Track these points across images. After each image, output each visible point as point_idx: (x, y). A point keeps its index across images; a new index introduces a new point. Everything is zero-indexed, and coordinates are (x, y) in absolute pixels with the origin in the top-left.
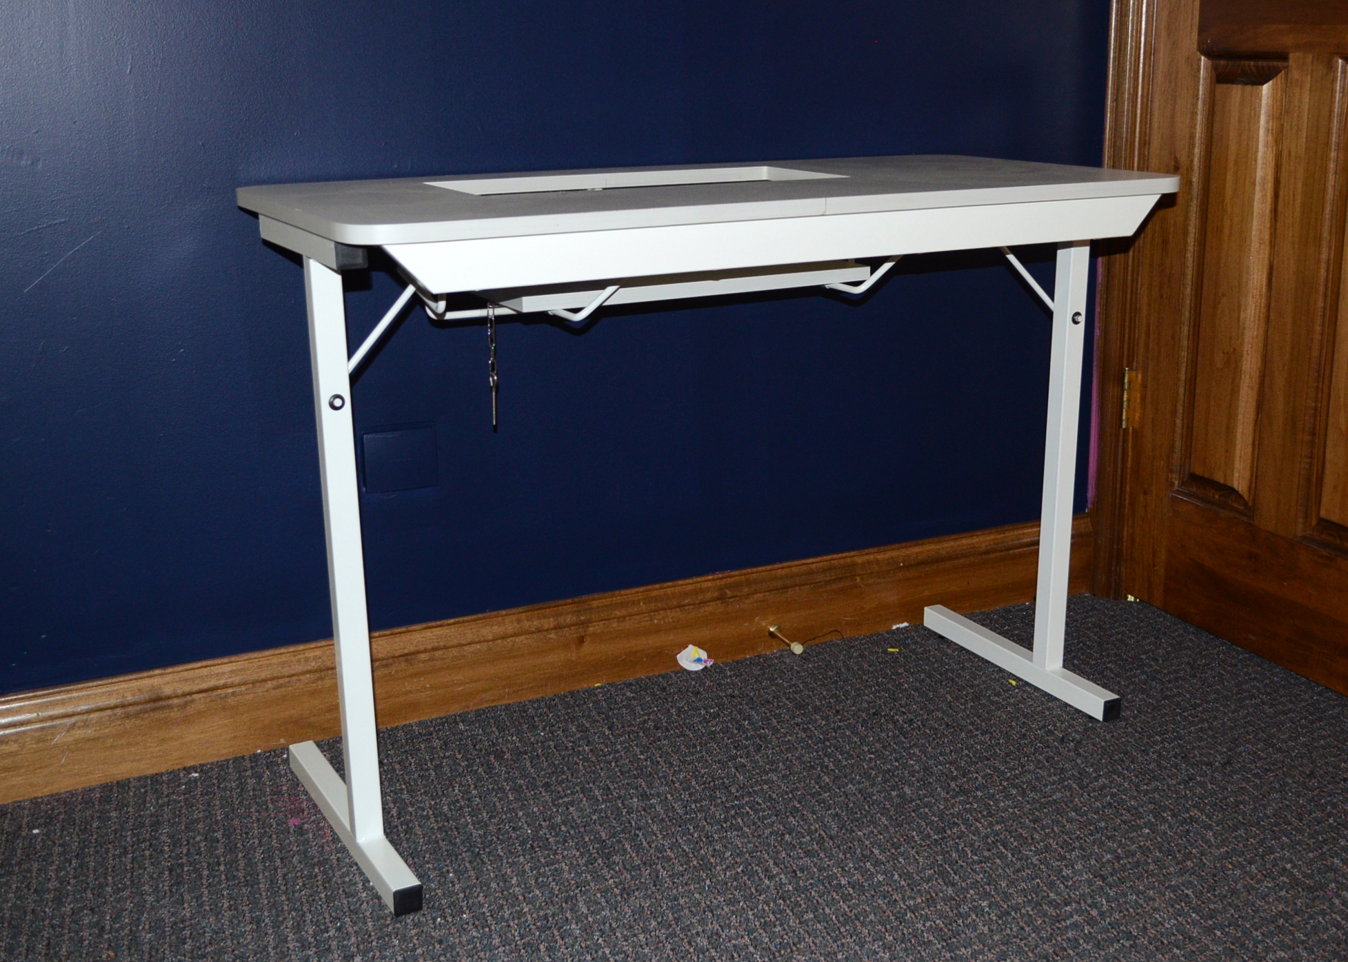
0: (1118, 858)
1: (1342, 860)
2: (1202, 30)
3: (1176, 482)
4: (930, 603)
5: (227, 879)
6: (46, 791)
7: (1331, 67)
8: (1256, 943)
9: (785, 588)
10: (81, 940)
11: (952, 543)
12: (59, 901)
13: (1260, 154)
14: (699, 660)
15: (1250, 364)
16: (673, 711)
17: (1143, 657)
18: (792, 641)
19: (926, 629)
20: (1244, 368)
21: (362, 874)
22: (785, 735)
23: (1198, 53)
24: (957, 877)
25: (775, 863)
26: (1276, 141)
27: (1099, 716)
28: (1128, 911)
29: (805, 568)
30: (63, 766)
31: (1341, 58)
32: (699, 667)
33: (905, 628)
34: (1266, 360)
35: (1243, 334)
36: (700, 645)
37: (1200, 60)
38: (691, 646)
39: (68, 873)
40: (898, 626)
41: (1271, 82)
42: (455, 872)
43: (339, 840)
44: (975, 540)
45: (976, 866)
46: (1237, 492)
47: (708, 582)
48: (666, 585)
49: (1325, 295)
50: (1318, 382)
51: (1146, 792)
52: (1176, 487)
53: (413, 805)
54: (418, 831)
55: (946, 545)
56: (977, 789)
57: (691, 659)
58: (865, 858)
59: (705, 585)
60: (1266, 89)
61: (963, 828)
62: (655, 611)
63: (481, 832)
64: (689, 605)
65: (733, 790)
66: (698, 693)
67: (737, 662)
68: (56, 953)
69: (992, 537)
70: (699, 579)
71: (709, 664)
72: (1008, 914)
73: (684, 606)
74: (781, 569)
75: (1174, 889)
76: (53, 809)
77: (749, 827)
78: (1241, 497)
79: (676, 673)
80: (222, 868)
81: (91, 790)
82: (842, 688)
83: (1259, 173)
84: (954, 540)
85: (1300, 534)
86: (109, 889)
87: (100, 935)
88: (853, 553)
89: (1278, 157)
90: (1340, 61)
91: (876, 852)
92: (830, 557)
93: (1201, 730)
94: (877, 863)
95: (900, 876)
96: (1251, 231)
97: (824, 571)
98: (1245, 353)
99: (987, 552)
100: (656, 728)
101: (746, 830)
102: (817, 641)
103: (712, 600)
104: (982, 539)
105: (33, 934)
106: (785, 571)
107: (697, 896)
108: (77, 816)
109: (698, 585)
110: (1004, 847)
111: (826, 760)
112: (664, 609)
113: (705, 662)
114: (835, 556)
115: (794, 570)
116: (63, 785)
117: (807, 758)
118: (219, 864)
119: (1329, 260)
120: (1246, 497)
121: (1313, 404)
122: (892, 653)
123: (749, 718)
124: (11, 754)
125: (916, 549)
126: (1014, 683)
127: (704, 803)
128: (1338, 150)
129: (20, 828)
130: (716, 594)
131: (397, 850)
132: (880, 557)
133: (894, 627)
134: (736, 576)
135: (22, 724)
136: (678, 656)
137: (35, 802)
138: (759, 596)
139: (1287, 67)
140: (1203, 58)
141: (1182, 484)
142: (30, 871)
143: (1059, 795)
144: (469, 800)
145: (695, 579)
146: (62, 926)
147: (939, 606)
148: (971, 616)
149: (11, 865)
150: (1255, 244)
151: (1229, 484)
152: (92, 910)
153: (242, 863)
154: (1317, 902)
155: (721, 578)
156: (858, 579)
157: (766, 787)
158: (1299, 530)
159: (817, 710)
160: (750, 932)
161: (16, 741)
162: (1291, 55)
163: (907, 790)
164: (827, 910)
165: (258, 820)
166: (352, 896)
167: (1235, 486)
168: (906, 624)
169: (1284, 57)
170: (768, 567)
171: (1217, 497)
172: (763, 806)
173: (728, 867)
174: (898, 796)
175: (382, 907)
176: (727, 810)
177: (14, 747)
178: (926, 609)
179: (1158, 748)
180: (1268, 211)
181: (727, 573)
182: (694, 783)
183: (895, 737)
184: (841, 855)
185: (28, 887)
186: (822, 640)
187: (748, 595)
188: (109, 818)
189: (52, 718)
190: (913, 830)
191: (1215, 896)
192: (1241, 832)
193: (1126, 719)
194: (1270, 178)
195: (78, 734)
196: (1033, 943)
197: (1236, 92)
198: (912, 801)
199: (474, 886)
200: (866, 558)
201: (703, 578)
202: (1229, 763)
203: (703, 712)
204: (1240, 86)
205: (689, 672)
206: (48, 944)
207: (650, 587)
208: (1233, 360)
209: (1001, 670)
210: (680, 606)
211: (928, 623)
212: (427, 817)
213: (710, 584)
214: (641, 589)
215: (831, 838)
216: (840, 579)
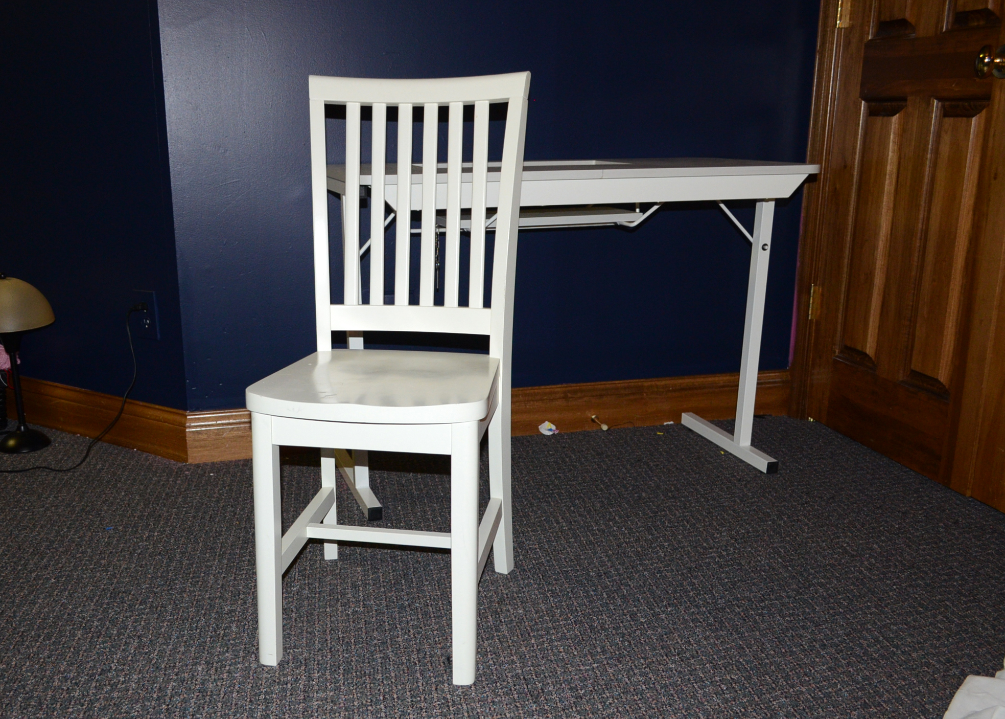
0: (748, 532)
1: (879, 546)
2: (863, 85)
3: (837, 351)
4: (686, 411)
5: (295, 500)
6: (219, 460)
7: (929, 105)
8: (810, 574)
9: (601, 396)
10: (226, 517)
11: (702, 379)
12: (218, 501)
13: (890, 157)
14: (550, 430)
15: (879, 280)
16: (531, 452)
17: (805, 447)
18: (602, 423)
19: (682, 425)
20: (875, 283)
21: (357, 503)
22: (587, 466)
23: (860, 99)
24: (656, 532)
25: (562, 518)
26: (899, 149)
27: (765, 471)
28: (743, 554)
29: (614, 385)
30: (227, 448)
31: (936, 99)
32: (550, 433)
33: (671, 425)
34: (888, 278)
35: (876, 263)
36: (553, 422)
37: (861, 103)
38: (547, 422)
39: (223, 492)
40: (667, 423)
41: (898, 115)
42: (402, 507)
43: (349, 490)
44: (717, 379)
45: (668, 529)
46: (869, 356)
47: (558, 389)
48: (534, 388)
49: (921, 239)
50: (914, 290)
51: (777, 506)
52: (837, 354)
53: (388, 479)
54: (388, 489)
55: (699, 380)
56: (682, 497)
57: (547, 429)
58: (610, 520)
59: (556, 390)
60: (895, 119)
61: (668, 512)
62: (528, 401)
63: (418, 493)
64: (547, 399)
65: (551, 487)
66: (547, 444)
67: (572, 433)
68: (214, 520)
69: (727, 378)
70: (553, 386)
71: (556, 432)
72: (677, 549)
73: (544, 400)
74: (601, 385)
75: (773, 548)
76: (221, 467)
77: (554, 502)
78: (870, 358)
79: (537, 435)
80: (293, 496)
81: (239, 461)
82: (625, 448)
83: (889, 168)
84: (704, 378)
85: (901, 379)
86: (240, 499)
87: (234, 516)
88: (642, 380)
89: (900, 158)
90: (935, 101)
91: (617, 518)
92: (629, 381)
93: (824, 483)
94: (616, 522)
95: (626, 529)
96: (883, 202)
97: (625, 388)
98: (876, 274)
99: (723, 387)
100: (519, 458)
101: (552, 503)
102: (619, 427)
103: (560, 398)
104: (721, 378)
105: (205, 512)
106: (603, 386)
107: (518, 527)
108: (231, 470)
109: (553, 390)
110: (687, 523)
111: (605, 478)
112: (533, 401)
113: (554, 431)
114: (631, 381)
115: (608, 386)
116: (227, 457)
117: (595, 476)
118: (292, 494)
119: (924, 218)
120: (873, 358)
121: (911, 303)
122: (659, 435)
123: (570, 457)
124: (204, 440)
125: (680, 381)
126: (723, 453)
127: (534, 491)
128: (931, 153)
129: (205, 473)
130: (562, 395)
131: (376, 496)
132: (659, 383)
133: (665, 424)
134: (574, 386)
135: (209, 426)
136: (540, 427)
137: (213, 463)
138: (585, 399)
139: (906, 106)
140: (863, 102)
141: (841, 352)
142: (207, 490)
143: (727, 503)
144: (416, 479)
145: (551, 386)
146: (217, 511)
147: (691, 413)
148: (712, 422)
149: (199, 486)
150: (884, 211)
151: (864, 351)
152: (232, 506)
153: (302, 495)
154: (854, 562)
155: (566, 387)
156: (645, 394)
157: (568, 487)
158: (901, 377)
159: (607, 456)
160: (539, 543)
161: (206, 434)
162: (909, 98)
163: (644, 494)
164: (582, 539)
165: (313, 479)
166: (351, 512)
167: (868, 352)
168: (672, 422)
169: (904, 99)
170: (593, 384)
171: (858, 359)
172: (565, 494)
173: (537, 518)
174: (638, 496)
175: (364, 517)
176: (545, 494)
177: (205, 436)
178: (683, 414)
179: (793, 488)
180: (893, 191)
181: (569, 385)
182: (531, 482)
183: (646, 471)
184: (598, 518)
185: (205, 495)
186: (622, 426)
187: (580, 398)
188: (246, 472)
189: (223, 424)
190: (641, 511)
191: (796, 553)
192: (825, 528)
193: (781, 474)
194: (895, 171)
195: (235, 433)
196: (686, 562)
197: (879, 120)
198: (645, 499)
199: (410, 513)
200: (649, 383)
201: (555, 386)
202: (833, 498)
203: (546, 453)
204: (881, 118)
205: (544, 435)
206: (211, 517)
207: (525, 388)
208: (870, 277)
209: (717, 446)
210: (542, 400)
211: (683, 422)
212: (394, 484)
213: (559, 389)
214: (521, 389)
215: (595, 510)
216: (634, 394)
